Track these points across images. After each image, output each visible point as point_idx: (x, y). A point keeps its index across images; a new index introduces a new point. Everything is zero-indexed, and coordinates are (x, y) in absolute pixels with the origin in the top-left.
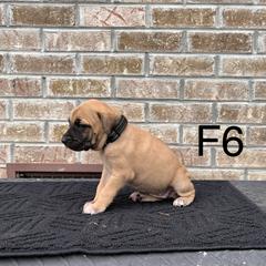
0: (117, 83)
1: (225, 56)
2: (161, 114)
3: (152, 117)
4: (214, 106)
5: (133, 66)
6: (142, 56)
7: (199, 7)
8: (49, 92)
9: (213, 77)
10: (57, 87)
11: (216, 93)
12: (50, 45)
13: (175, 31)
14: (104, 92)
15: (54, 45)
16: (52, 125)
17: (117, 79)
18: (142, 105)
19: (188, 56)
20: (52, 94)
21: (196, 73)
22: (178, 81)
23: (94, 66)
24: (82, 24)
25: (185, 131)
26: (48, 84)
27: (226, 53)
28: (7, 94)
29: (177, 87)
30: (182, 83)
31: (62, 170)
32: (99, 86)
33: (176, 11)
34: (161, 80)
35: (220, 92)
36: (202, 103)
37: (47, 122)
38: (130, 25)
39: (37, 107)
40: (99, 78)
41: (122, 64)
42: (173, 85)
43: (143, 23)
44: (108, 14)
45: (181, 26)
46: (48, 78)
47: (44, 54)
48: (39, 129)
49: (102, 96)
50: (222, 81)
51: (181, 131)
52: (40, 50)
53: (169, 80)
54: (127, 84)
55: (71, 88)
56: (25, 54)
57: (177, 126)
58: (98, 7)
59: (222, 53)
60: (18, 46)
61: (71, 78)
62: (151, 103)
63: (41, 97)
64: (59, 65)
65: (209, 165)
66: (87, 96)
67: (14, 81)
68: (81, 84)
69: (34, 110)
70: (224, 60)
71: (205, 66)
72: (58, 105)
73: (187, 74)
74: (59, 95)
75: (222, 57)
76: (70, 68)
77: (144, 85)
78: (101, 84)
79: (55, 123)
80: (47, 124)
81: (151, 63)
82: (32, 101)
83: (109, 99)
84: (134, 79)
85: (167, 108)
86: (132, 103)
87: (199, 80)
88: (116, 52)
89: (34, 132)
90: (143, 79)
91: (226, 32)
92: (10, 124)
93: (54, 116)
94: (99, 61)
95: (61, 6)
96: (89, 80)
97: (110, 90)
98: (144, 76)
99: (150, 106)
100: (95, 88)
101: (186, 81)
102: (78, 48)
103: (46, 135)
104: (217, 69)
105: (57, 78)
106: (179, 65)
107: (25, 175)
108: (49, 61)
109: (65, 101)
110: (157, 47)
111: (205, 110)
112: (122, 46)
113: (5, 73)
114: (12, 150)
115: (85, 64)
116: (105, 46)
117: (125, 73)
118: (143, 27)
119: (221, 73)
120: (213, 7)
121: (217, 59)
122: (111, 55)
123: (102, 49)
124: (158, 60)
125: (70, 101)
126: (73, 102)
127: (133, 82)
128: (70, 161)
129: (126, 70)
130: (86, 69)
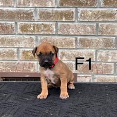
0: (59, 26)
2: (84, 44)
3: (79, 46)
5: (68, 16)
6: (74, 10)
8: (19, 31)
9: (115, 22)
12: (20, 3)
14: (51, 31)
15: (22, 3)
16: (21, 50)
17: (59, 24)
18: (73, 38)
19: (101, 9)
20: (21, 33)
22: (95, 24)
25: (99, 54)
26: (19, 26)
29: (94, 28)
30: (97, 25)
31: (27, 76)
34: (85, 24)
36: (109, 37)
39: (12, 40)
40: (48, 23)
41: (62, 14)
42: (92, 27)
46: (19, 23)
47: (15, 9)
48: (13, 53)
49: (50, 33)
52: (13, 7)
53: (89, 24)
55: (32, 29)
56: (5, 9)
57: (94, 50)
60: (1, 4)
61: (32, 23)
62: (79, 38)
63: (15, 34)
64: (25, 15)
65: (112, 73)
66: (41, 33)
68: (38, 27)
69: (11, 42)
71: (111, 15)
72: (24, 39)
73: (100, 20)
74: (25, 33)
76: (31, 17)
77: (74, 27)
78: (50, 26)
79: (23, 49)
80: (18, 50)
81: (79, 14)
83: (54, 35)
84: (69, 23)
85: (88, 40)
86: (68, 38)
87: (107, 24)
88: (58, 7)
89: (11, 54)
90: (74, 24)
93: (22, 45)
94: (48, 13)
96: (43, 24)
97: (55, 30)
98: (74, 22)
99: (78, 39)
100: (46, 29)
101: (100, 24)
102: (36, 5)
105: (24, 23)
106: (96, 15)
107: (6, 79)
108: (19, 13)
109: (28, 37)
110: (82, 4)
111: (111, 41)
112: (62, 4)
115: (40, 15)
116: (52, 3)
117: (64, 20)
122: (55, 9)
123: (50, 6)
124: (83, 12)
125: (32, 37)
126: (34, 37)
127: (68, 25)
128: (32, 71)
129: (64, 18)
130: (41, 18)
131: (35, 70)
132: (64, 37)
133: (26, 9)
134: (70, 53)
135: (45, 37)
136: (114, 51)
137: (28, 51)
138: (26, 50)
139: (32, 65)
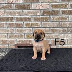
0: (42, 23)
1: (71, 16)
2: (54, 31)
3: (51, 32)
4: (68, 29)
5: (46, 19)
6: (49, 16)
7: (63, 3)
8: (25, 26)
9: (67, 21)
10: (27, 25)
11: (68, 25)
12: (25, 14)
13: (57, 10)
16: (26, 34)
18: (49, 29)
20: (26, 27)
21: (63, 20)
23: (36, 19)
24: (33, 8)
27: (71, 15)
28: (14, 27)
29: (58, 24)
31: (29, 46)
32: (38, 25)
33: (58, 5)
34: (54, 22)
35: (69, 25)
36: (65, 28)
37: (25, 34)
38: (45, 8)
39: (22, 30)
40: (38, 22)
42: (57, 24)
43: (49, 8)
44: (39, 6)
45: (59, 8)
46: (25, 23)
50: (70, 22)
51: (59, 35)
52: (22, 16)
53: (56, 22)
54: (45, 24)
55: (31, 25)
56: (19, 17)
58: (37, 4)
59: (70, 15)
60: (17, 15)
61: (30, 22)
62: (51, 29)
63: (23, 27)
64: (27, 19)
65: (66, 44)
66: (35, 27)
67: (16, 24)
68: (33, 24)
69: (21, 31)
70: (70, 17)
71: (65, 19)
72: (27, 29)
74: (27, 27)
75: (70, 16)
76: (30, 20)
77: (49, 24)
81: (51, 18)
82: (21, 29)
83: (40, 27)
85: (55, 29)
86: (46, 29)
87: (64, 22)
88: (42, 15)
89: (21, 36)
91: (71, 9)
92: (15, 34)
93: (26, 32)
95: (27, 4)
96: (35, 23)
97: (40, 25)
98: (49, 22)
101: (60, 22)
102: (32, 15)
103: (24, 37)
104: (68, 19)
105: (27, 22)
106: (58, 18)
107: (19, 47)
108: (25, 18)
109: (29, 29)
110: (52, 14)
111: (65, 30)
112: (43, 14)
113: (14, 22)
114: (16, 41)
115: (34, 19)
118: (49, 9)
119: (69, 20)
120: (67, 3)
121: (68, 17)
122: (41, 16)
123: (38, 15)
124: (53, 17)
125: (30, 28)
126: (31, 29)
127: (46, 23)
128: (31, 43)
129: (44, 20)
130: (34, 20)
131: (32, 43)
132: (45, 28)
133: (28, 16)
134: (47, 35)
135: (36, 28)
136: (67, 34)
137: (29, 35)
138: (28, 34)
139: (31, 41)
